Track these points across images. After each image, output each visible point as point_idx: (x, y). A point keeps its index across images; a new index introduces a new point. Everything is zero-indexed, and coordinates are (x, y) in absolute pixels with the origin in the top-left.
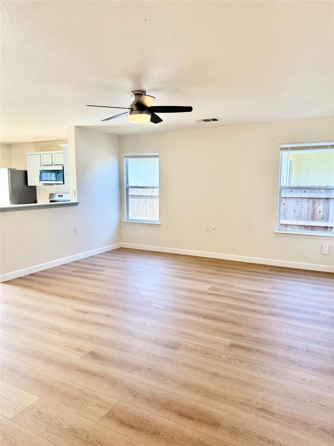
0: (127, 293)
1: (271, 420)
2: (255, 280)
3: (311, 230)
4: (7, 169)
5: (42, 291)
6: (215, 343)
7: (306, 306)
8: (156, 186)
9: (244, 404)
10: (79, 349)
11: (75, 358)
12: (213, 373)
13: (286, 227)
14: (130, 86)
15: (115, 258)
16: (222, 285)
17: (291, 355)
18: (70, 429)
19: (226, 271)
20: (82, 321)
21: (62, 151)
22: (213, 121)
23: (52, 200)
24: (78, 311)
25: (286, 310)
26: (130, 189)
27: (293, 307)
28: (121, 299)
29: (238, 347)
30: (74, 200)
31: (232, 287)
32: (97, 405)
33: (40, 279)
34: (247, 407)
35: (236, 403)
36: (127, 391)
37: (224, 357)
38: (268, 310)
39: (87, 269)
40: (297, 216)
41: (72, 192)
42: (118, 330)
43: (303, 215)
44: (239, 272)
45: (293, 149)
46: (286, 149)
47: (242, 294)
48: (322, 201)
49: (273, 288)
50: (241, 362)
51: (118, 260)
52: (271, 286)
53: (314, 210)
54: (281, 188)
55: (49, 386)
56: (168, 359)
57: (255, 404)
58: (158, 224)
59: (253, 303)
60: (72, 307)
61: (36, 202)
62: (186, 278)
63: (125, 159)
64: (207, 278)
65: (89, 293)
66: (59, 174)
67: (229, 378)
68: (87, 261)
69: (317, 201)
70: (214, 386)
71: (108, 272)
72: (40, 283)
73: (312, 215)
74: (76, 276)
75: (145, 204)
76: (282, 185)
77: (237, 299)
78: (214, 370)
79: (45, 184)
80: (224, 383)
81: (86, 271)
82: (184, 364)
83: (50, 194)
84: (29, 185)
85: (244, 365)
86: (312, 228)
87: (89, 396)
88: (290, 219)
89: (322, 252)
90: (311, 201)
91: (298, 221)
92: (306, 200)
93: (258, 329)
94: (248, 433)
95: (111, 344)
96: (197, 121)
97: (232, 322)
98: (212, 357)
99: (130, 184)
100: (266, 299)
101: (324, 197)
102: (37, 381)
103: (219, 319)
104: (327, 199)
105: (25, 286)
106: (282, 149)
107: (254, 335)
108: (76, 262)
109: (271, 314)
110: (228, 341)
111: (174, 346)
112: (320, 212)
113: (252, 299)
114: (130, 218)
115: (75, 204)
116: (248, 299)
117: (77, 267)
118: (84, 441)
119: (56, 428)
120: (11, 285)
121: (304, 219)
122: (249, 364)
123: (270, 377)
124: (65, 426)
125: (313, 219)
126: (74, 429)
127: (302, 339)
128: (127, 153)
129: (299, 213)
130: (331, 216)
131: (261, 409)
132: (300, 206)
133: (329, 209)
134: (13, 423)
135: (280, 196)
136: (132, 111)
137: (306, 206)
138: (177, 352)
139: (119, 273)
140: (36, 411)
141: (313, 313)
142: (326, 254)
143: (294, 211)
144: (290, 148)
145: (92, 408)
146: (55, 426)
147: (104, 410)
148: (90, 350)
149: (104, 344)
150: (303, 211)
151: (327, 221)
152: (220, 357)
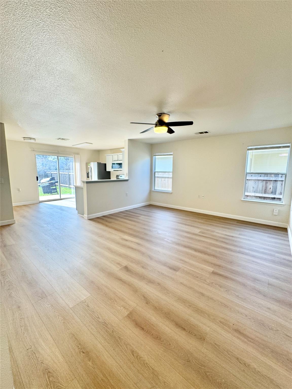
2: (229, 228)
3: (264, 199)
4: (97, 162)
5: (107, 226)
6: (202, 269)
8: (171, 171)
9: (224, 324)
10: (119, 264)
11: (115, 269)
12: (201, 293)
13: (247, 197)
14: (155, 110)
15: (146, 210)
16: (208, 230)
17: (257, 286)
18: (103, 323)
20: (124, 246)
21: (122, 154)
22: (205, 133)
23: (117, 178)
24: (123, 239)
25: (250, 250)
26: (156, 173)
27: (255, 248)
29: (218, 274)
30: (127, 178)
31: (214, 232)
32: (122, 306)
33: (107, 219)
34: (226, 326)
35: (218, 321)
36: (143, 298)
37: (208, 281)
38: (238, 249)
39: (131, 215)
40: (255, 190)
41: (125, 174)
42: (143, 254)
43: (259, 190)
44: (218, 223)
45: (256, 149)
46: (251, 149)
47: (220, 237)
48: (272, 182)
49: (240, 234)
50: (220, 287)
51: (149, 212)
52: (239, 233)
53: (266, 188)
54: (247, 173)
55: (98, 287)
56: (171, 278)
57: (231, 325)
58: (171, 193)
59: (227, 244)
60: (120, 236)
61: (110, 179)
62: (186, 225)
63: (154, 157)
65: (130, 229)
66: (120, 165)
67: (212, 299)
68: (132, 211)
69: (269, 182)
70: (201, 304)
71: (142, 217)
72: (107, 221)
73: (264, 190)
74: (125, 219)
75: (164, 182)
77: (217, 240)
78: (201, 290)
79: (114, 170)
80: (208, 302)
82: (181, 283)
83: (117, 176)
84: (107, 171)
85: (222, 290)
86: (264, 198)
87: (119, 298)
88: (250, 192)
89: (273, 214)
90: (264, 182)
91: (256, 194)
92: (261, 181)
93: (231, 262)
94: (227, 352)
95: (138, 263)
96: (196, 134)
97: (214, 256)
98: (200, 280)
99: (156, 171)
100: (236, 241)
101: (274, 179)
102: (92, 282)
103: (205, 253)
104: (276, 181)
105: (99, 222)
106: (248, 149)
107: (229, 267)
108: (126, 211)
109: (239, 252)
110: (211, 269)
111: (175, 269)
112: (270, 188)
113: (226, 241)
114: (156, 188)
115: (127, 180)
116: (224, 240)
117: (126, 214)
118: (110, 334)
119: (96, 320)
120: (92, 221)
121: (259, 192)
122: (226, 290)
123: (243, 303)
124: (101, 320)
125: (265, 192)
126: (106, 323)
127: (264, 274)
128: (155, 154)
129: (256, 189)
130: (278, 191)
131: (237, 331)
132: (257, 185)
133: (276, 187)
134: (71, 311)
135: (246, 178)
136: (156, 125)
137: (261, 185)
138: (177, 273)
139: (148, 219)
140: (86, 304)
141: (271, 255)
142: (276, 215)
143: (253, 187)
144: (254, 148)
145: (119, 308)
146: (95, 318)
147: (127, 311)
148: (125, 265)
149: (134, 262)
150: (259, 188)
151: (275, 194)
152: (205, 281)
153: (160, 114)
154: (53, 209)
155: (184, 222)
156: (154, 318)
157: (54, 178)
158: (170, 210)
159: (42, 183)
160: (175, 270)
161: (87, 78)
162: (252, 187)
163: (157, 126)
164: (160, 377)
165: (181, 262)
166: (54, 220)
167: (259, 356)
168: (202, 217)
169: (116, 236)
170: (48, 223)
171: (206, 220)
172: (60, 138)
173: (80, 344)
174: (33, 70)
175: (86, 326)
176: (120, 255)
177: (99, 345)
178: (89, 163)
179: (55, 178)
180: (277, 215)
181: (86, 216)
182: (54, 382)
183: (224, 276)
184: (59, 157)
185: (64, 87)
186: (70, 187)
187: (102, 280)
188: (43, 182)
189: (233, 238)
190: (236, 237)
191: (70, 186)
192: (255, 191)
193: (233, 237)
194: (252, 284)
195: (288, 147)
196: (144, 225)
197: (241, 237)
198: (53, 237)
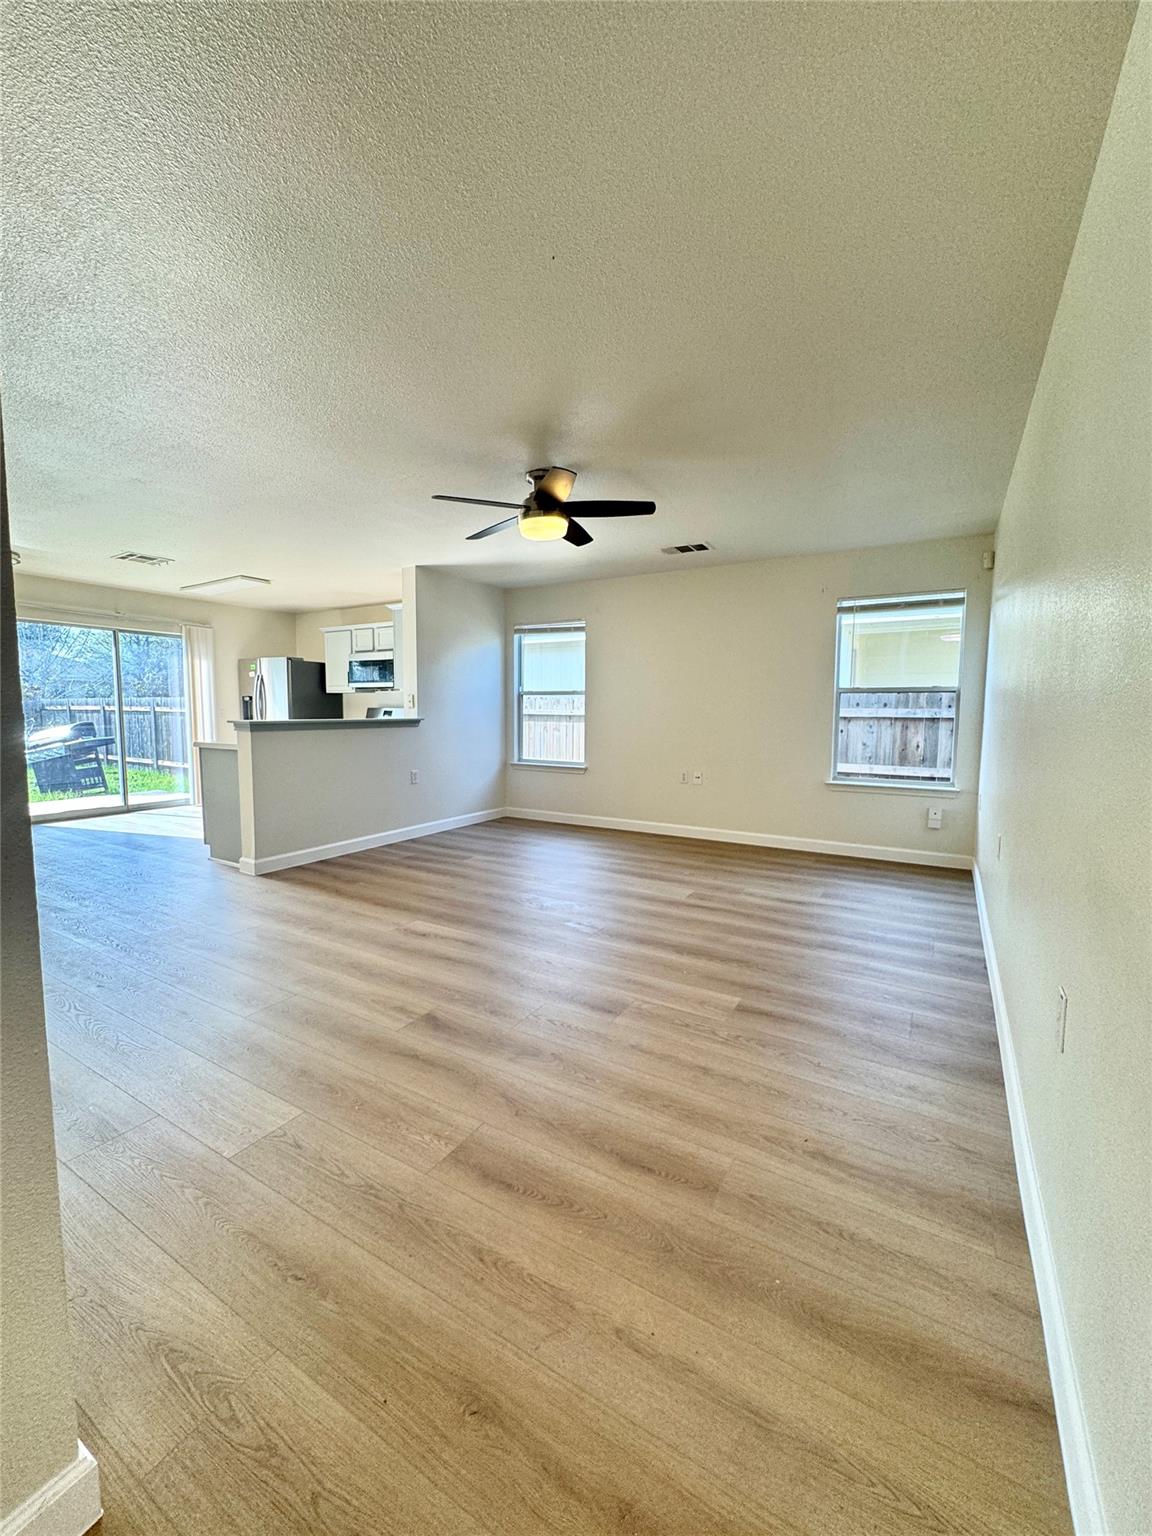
0: (512, 900)
1: (841, 1181)
2: (789, 880)
4: (285, 659)
5: (338, 893)
6: (702, 1003)
7: (900, 931)
8: (579, 690)
9: (777, 1142)
10: (402, 1010)
11: (390, 1026)
12: (700, 1067)
15: (491, 836)
16: (718, 888)
17: (878, 1033)
18: (361, 1186)
19: (723, 863)
20: (415, 953)
21: (391, 624)
22: (698, 550)
24: (408, 932)
26: (525, 697)
28: (500, 912)
29: (754, 1012)
30: (413, 715)
31: (738, 893)
32: (430, 1132)
33: (336, 870)
34: (783, 1147)
35: (756, 1136)
36: (502, 1100)
37: (724, 1034)
39: (434, 854)
40: (869, 755)
41: (408, 702)
43: (882, 753)
44: (753, 864)
45: (864, 609)
46: (850, 610)
47: (760, 907)
48: (922, 725)
49: (825, 896)
50: (763, 1046)
51: (499, 840)
52: (821, 890)
53: (905, 744)
54: (840, 691)
55: (329, 1086)
56: (598, 1035)
57: (800, 1141)
58: (581, 769)
59: (784, 924)
60: (394, 924)
62: (640, 876)
63: (516, 636)
64: (686, 875)
65: (433, 898)
66: (385, 668)
67: (736, 1080)
68: (435, 841)
69: (911, 725)
70: (703, 1097)
71: (477, 860)
72: (336, 877)
73: (900, 753)
74: (409, 867)
75: (556, 733)
76: (841, 686)
77: (748, 916)
78: (702, 1061)
79: (359, 689)
80: (725, 1090)
81: (432, 857)
82: (633, 1047)
83: (369, 709)
84: (328, 691)
85: (769, 1052)
87: (414, 1109)
88: (856, 762)
89: (927, 824)
90: (899, 725)
91: (873, 766)
92: (889, 722)
93: (799, 976)
94: (788, 1210)
95: (474, 1000)
96: (666, 551)
97: (740, 962)
98: (697, 1032)
99: (526, 688)
100: (811, 916)
101: (927, 715)
102: (303, 1072)
103: (711, 956)
104: (933, 720)
105: (304, 883)
106: (840, 610)
108: (413, 841)
109: (822, 946)
110: (732, 1000)
111: (611, 1009)
112: (918, 746)
113: (781, 917)
114: (525, 756)
115: (414, 722)
116: (773, 915)
117: (414, 850)
118: (391, 1215)
119: (332, 1182)
120: (277, 880)
121: (884, 761)
122: (782, 1051)
123: (833, 1080)
124: (353, 1180)
125: (903, 760)
126: (372, 1187)
127: (899, 999)
128: (521, 624)
129: (874, 751)
130: (942, 755)
131: (817, 1155)
132: (875, 734)
133: (936, 741)
134: (232, 1169)
135: (838, 712)
136: (527, 511)
137: (888, 735)
138: (618, 1020)
139: (498, 863)
140: (291, 1141)
141: (918, 947)
142: (935, 829)
143: (864, 744)
144: (857, 607)
145: (418, 1138)
146: (330, 1178)
147: (446, 1144)
148: (426, 1012)
149: (457, 1000)
150: (883, 746)
151: (934, 764)
152: (714, 1033)
153: (541, 473)
154: (93, 845)
155: (632, 869)
156: (546, 1154)
157: (92, 724)
158: (582, 832)
159: (34, 747)
160: (610, 1012)
161: (280, 323)
162: (861, 744)
163: (531, 513)
164: (579, 1305)
165: (633, 987)
166: (109, 884)
167: (880, 1207)
168: (695, 849)
169: (384, 923)
170: (82, 895)
171: (711, 858)
172: (132, 555)
173: (281, 1258)
174: (73, 274)
175: (298, 1202)
176: (404, 982)
177: (354, 1251)
178: (253, 660)
179: (96, 727)
180: (938, 827)
181: (248, 861)
182: (197, 1373)
183: (774, 1016)
184: (120, 634)
185: (186, 349)
186: (158, 767)
187: (345, 1063)
188: (40, 743)
189: (804, 909)
190: (814, 904)
191: (160, 762)
192: (870, 758)
193: (800, 903)
194: (861, 1029)
195: (959, 601)
196: (488, 883)
197: (829, 902)
198: (116, 942)
